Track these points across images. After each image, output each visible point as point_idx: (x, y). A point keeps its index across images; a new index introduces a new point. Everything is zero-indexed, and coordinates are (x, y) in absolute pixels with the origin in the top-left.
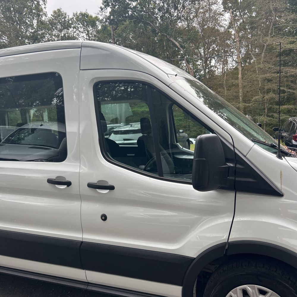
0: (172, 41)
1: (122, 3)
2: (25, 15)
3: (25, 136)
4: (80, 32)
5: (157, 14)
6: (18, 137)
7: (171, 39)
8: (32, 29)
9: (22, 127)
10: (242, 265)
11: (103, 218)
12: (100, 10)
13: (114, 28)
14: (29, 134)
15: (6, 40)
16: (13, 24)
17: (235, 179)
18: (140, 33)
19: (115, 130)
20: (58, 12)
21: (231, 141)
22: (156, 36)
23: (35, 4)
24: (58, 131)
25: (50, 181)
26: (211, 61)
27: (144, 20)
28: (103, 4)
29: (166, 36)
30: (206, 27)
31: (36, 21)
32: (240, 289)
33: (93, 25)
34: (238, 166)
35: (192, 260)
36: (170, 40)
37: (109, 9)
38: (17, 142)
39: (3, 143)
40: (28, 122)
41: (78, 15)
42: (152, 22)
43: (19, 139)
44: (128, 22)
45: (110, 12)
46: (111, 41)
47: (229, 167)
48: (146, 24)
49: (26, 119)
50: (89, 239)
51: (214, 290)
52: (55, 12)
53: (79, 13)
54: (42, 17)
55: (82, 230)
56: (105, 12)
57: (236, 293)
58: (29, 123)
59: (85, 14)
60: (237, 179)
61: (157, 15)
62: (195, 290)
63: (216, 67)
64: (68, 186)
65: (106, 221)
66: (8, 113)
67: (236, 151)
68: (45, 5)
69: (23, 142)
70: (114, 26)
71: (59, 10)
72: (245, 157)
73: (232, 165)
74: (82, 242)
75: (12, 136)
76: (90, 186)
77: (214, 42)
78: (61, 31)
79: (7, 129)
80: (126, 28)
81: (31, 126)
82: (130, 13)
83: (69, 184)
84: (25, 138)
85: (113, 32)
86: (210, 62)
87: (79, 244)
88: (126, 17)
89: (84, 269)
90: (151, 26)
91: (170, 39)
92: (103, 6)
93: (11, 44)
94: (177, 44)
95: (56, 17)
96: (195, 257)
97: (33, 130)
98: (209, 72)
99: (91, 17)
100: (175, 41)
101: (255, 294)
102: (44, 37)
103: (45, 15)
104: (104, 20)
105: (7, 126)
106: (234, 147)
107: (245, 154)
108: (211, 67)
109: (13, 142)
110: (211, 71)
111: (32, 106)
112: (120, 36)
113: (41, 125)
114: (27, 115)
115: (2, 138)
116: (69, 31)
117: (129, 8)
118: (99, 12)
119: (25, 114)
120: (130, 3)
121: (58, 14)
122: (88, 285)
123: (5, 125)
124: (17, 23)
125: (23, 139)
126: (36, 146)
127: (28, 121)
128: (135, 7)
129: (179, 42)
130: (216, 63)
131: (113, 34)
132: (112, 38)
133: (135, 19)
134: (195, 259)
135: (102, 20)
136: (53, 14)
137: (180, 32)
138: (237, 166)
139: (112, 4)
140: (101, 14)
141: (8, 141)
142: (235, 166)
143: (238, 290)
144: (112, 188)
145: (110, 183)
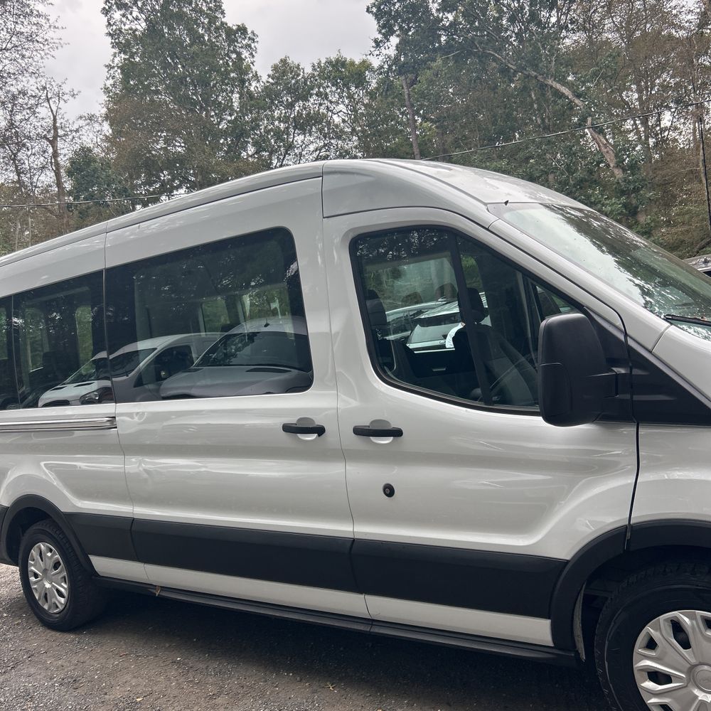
0: (552, 87)
1: (423, 22)
2: (215, 85)
3: (237, 350)
4: (331, 102)
5: (507, 30)
6: (225, 351)
7: (550, 82)
8: (231, 115)
9: (230, 333)
10: (665, 571)
11: (388, 491)
12: (374, 45)
13: (410, 79)
14: (245, 345)
15: (183, 147)
16: (192, 111)
17: (632, 398)
18: (471, 81)
19: (423, 317)
20: (282, 66)
21: (619, 323)
22: (512, 81)
23: (233, 60)
24: (295, 334)
25: (288, 428)
26: (662, 116)
27: (477, 48)
28: (380, 32)
29: (536, 77)
30: (638, 33)
31: (238, 95)
32: (666, 620)
33: (360, 81)
34: (636, 372)
35: (562, 564)
36: (546, 85)
37: (394, 40)
38: (222, 362)
39: (198, 365)
40: (241, 322)
41: (322, 65)
42: (499, 50)
43: (227, 356)
44: (439, 61)
45: (397, 47)
46: (405, 110)
47: (617, 375)
48: (483, 58)
49: (237, 316)
50: (366, 534)
51: (613, 623)
52: (275, 68)
53: (323, 61)
54: (250, 85)
55: (351, 516)
56: (387, 48)
57: (658, 628)
58: (244, 324)
59: (337, 61)
60: (636, 398)
61: (506, 32)
62: (580, 629)
63: (676, 129)
64: (319, 436)
65: (393, 497)
66: (203, 306)
67: (631, 342)
68: (253, 56)
69: (234, 361)
70: (410, 76)
71: (284, 62)
72: (650, 352)
73: (622, 371)
74: (354, 540)
75: (213, 350)
76: (359, 431)
77: (662, 68)
78: (290, 106)
79: (204, 338)
80: (437, 75)
81: (248, 327)
82: (443, 38)
83: (320, 431)
84: (238, 353)
85: (408, 89)
86: (659, 120)
87: (349, 545)
88: (435, 50)
89: (362, 593)
90: (495, 60)
91: (546, 82)
92: (380, 37)
93: (193, 153)
94: (564, 92)
95: (278, 79)
96: (568, 558)
97: (252, 336)
98: (656, 144)
99: (352, 63)
100: (558, 86)
101: (697, 629)
102: (258, 126)
103: (256, 77)
104: (386, 66)
105: (202, 333)
106: (626, 335)
107: (650, 348)
108: (663, 130)
109: (215, 363)
110: (664, 140)
111: (248, 288)
112: (423, 95)
113: (266, 325)
114: (239, 307)
115: (194, 356)
116: (310, 104)
117: (439, 29)
118: (372, 49)
119: (235, 306)
120: (441, 15)
121: (283, 70)
122: (372, 625)
123: (199, 331)
124: (201, 107)
125: (234, 355)
126: (260, 367)
127: (241, 318)
128: (454, 24)
129: (570, 85)
130: (675, 120)
131: (409, 94)
132: (407, 103)
133: (456, 51)
134: (568, 562)
135: (381, 67)
136: (271, 73)
137: (570, 61)
138: (633, 373)
139: (401, 28)
140: (378, 53)
141: (206, 361)
142: (629, 372)
143: (661, 621)
144: (397, 433)
145: (395, 424)
